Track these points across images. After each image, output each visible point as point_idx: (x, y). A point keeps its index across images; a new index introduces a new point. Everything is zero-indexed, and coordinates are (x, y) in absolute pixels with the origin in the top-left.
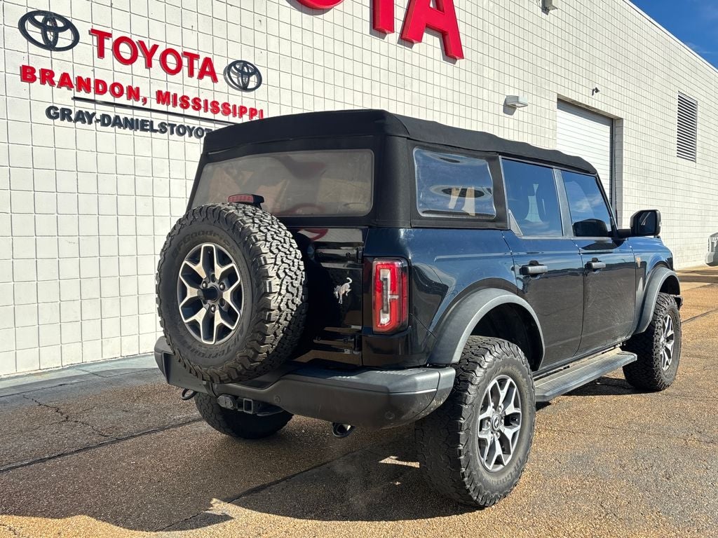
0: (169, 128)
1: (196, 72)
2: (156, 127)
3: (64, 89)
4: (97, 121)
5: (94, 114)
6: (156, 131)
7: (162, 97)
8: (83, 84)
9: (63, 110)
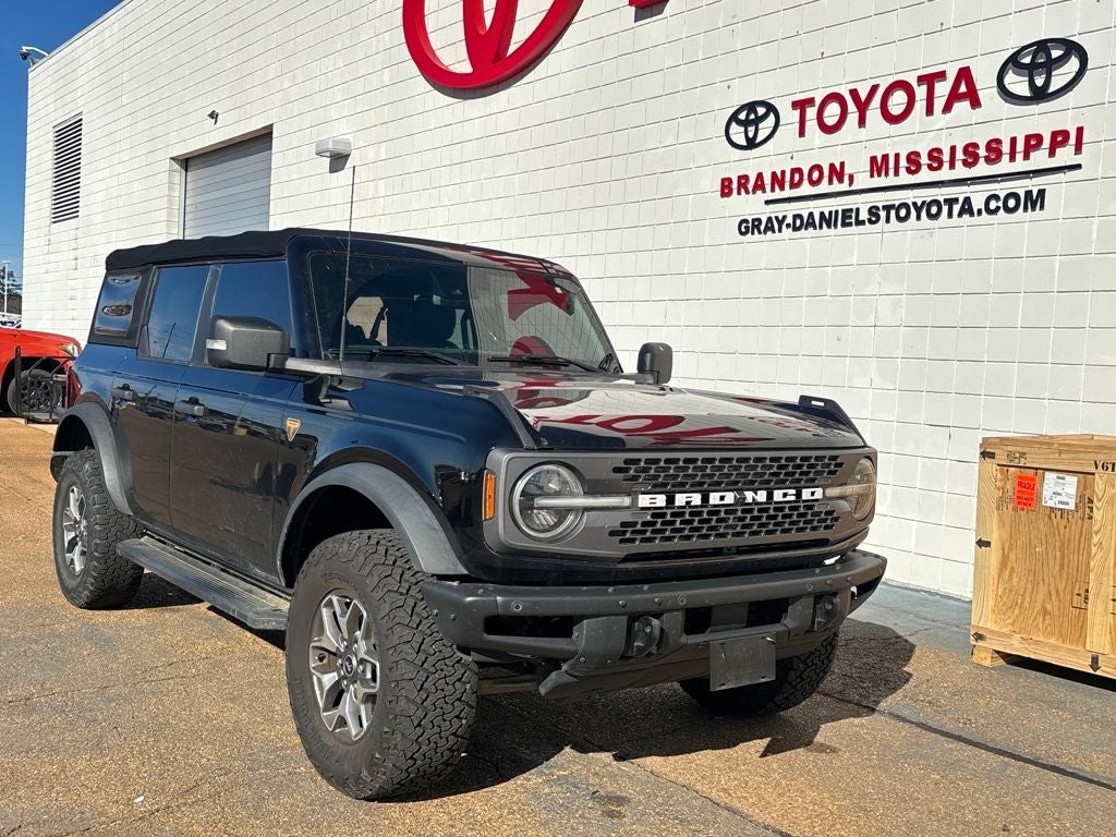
0: (883, 214)
1: (939, 104)
2: (864, 216)
3: (759, 192)
4: (788, 225)
5: (784, 217)
6: (863, 223)
7: (878, 166)
8: (778, 181)
9: (754, 220)
